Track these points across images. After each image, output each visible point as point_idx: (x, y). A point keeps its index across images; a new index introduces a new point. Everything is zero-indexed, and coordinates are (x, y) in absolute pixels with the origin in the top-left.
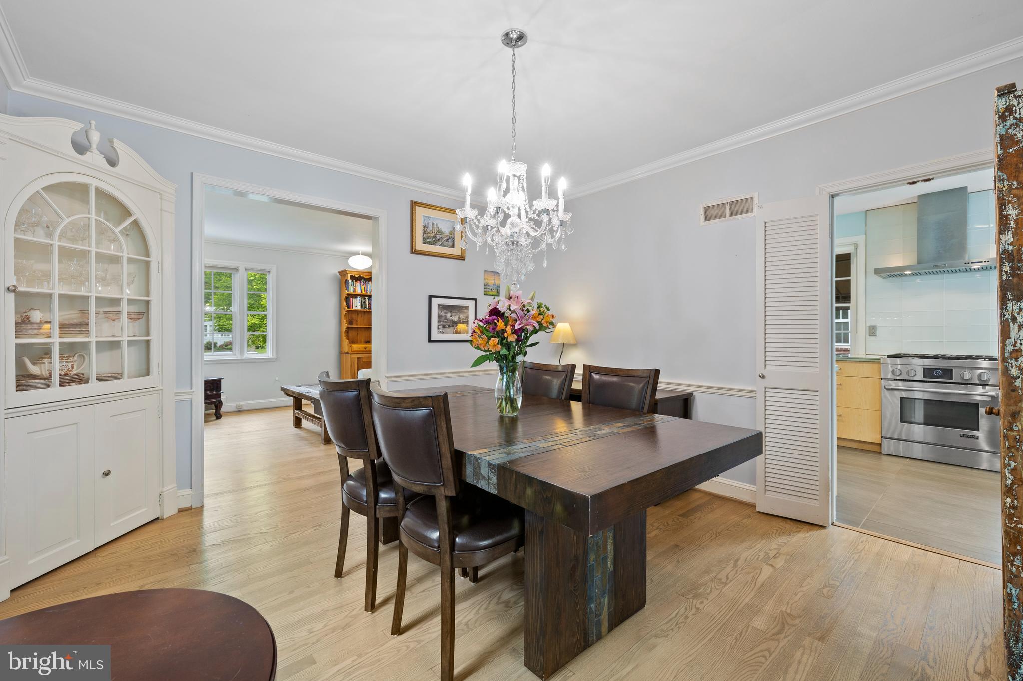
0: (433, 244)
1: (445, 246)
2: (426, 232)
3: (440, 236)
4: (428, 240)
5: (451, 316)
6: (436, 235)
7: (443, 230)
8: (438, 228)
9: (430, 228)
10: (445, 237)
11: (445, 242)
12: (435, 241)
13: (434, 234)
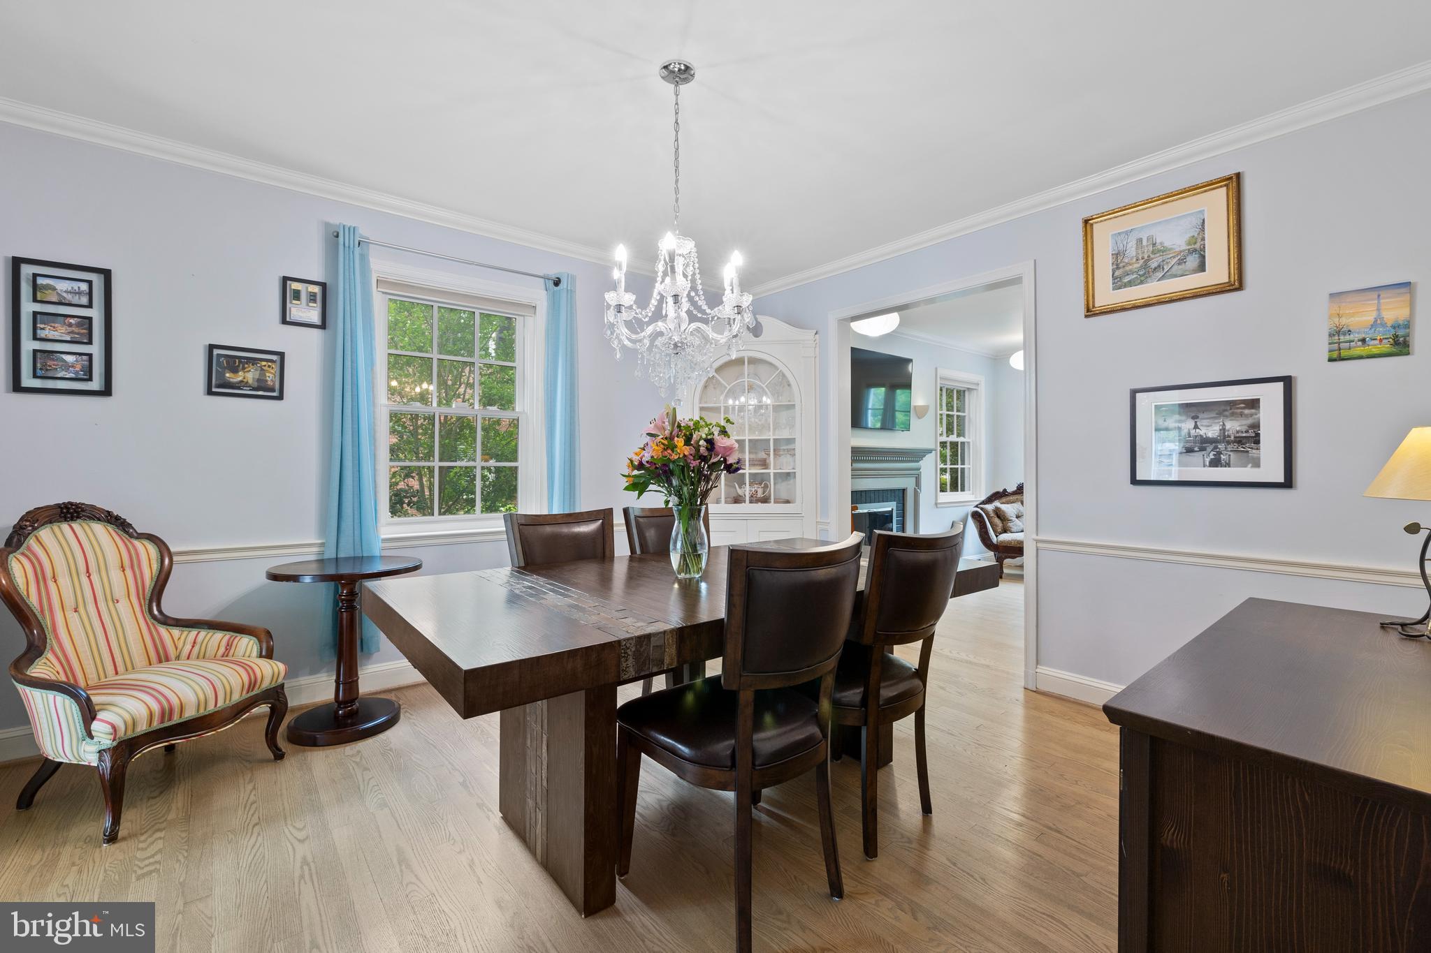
0: (1142, 282)
1: (1176, 276)
2: (1121, 265)
3: (1160, 259)
4: (1126, 280)
5: (1196, 427)
6: (1149, 259)
7: (1167, 244)
8: (1154, 245)
9: (1132, 251)
10: (1174, 257)
11: (1176, 267)
12: (1146, 273)
13: (1141, 262)
